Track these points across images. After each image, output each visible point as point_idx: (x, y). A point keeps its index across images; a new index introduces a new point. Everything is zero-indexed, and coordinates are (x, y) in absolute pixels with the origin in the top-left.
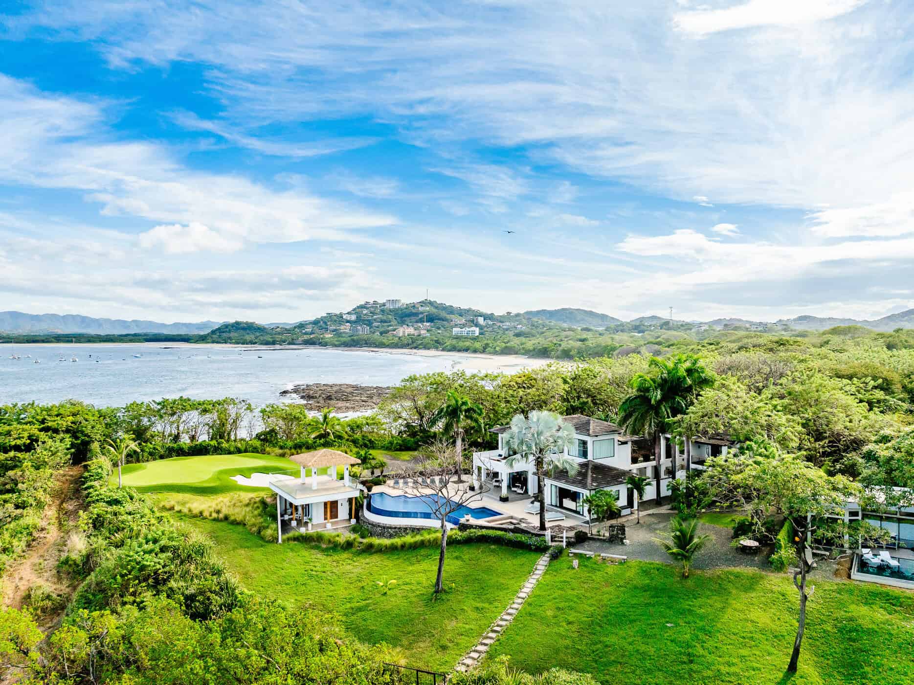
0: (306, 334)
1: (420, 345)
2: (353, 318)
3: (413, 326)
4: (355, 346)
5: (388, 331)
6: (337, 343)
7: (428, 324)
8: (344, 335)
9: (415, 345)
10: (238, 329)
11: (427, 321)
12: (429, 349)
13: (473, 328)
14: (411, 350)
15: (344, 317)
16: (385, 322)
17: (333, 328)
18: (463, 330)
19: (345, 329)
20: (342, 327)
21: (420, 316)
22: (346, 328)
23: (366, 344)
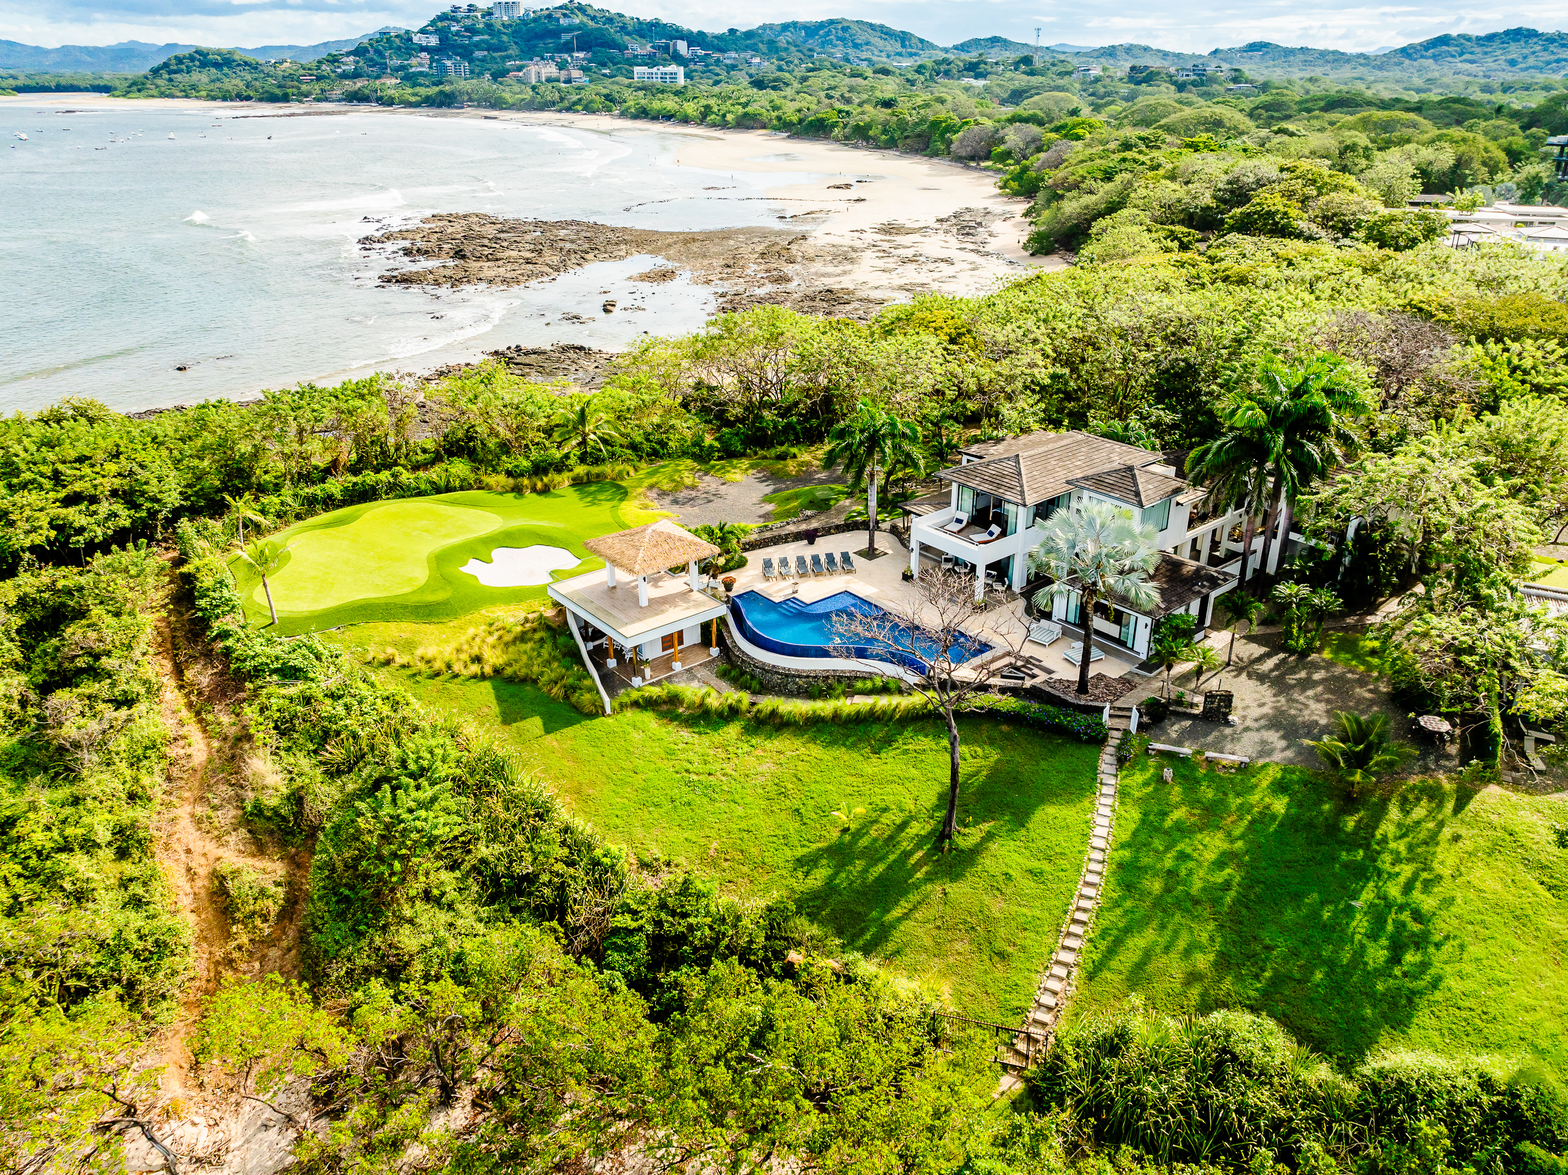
0: (345, 76)
1: (575, 103)
2: (433, 41)
3: (552, 59)
4: (449, 106)
5: (508, 71)
6: (413, 99)
7: (581, 55)
8: (421, 80)
9: (566, 104)
10: (204, 65)
11: (580, 49)
12: (594, 112)
13: (673, 68)
14: (558, 116)
15: (416, 39)
16: (498, 49)
17: (397, 62)
18: (655, 70)
19: (421, 65)
20: (414, 61)
21: (565, 37)
22: (420, 63)
23: (470, 100)
